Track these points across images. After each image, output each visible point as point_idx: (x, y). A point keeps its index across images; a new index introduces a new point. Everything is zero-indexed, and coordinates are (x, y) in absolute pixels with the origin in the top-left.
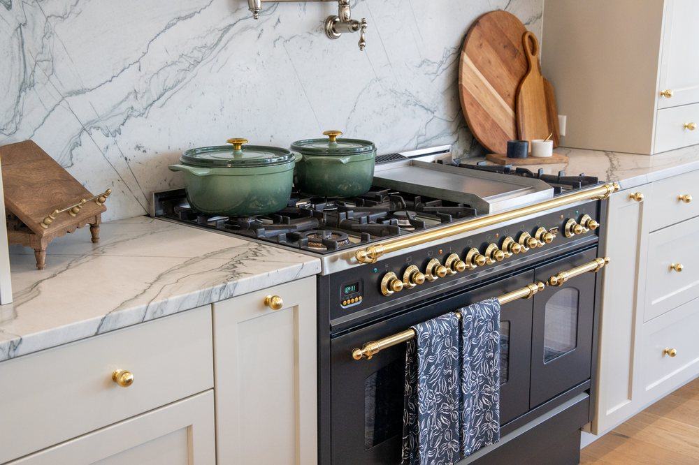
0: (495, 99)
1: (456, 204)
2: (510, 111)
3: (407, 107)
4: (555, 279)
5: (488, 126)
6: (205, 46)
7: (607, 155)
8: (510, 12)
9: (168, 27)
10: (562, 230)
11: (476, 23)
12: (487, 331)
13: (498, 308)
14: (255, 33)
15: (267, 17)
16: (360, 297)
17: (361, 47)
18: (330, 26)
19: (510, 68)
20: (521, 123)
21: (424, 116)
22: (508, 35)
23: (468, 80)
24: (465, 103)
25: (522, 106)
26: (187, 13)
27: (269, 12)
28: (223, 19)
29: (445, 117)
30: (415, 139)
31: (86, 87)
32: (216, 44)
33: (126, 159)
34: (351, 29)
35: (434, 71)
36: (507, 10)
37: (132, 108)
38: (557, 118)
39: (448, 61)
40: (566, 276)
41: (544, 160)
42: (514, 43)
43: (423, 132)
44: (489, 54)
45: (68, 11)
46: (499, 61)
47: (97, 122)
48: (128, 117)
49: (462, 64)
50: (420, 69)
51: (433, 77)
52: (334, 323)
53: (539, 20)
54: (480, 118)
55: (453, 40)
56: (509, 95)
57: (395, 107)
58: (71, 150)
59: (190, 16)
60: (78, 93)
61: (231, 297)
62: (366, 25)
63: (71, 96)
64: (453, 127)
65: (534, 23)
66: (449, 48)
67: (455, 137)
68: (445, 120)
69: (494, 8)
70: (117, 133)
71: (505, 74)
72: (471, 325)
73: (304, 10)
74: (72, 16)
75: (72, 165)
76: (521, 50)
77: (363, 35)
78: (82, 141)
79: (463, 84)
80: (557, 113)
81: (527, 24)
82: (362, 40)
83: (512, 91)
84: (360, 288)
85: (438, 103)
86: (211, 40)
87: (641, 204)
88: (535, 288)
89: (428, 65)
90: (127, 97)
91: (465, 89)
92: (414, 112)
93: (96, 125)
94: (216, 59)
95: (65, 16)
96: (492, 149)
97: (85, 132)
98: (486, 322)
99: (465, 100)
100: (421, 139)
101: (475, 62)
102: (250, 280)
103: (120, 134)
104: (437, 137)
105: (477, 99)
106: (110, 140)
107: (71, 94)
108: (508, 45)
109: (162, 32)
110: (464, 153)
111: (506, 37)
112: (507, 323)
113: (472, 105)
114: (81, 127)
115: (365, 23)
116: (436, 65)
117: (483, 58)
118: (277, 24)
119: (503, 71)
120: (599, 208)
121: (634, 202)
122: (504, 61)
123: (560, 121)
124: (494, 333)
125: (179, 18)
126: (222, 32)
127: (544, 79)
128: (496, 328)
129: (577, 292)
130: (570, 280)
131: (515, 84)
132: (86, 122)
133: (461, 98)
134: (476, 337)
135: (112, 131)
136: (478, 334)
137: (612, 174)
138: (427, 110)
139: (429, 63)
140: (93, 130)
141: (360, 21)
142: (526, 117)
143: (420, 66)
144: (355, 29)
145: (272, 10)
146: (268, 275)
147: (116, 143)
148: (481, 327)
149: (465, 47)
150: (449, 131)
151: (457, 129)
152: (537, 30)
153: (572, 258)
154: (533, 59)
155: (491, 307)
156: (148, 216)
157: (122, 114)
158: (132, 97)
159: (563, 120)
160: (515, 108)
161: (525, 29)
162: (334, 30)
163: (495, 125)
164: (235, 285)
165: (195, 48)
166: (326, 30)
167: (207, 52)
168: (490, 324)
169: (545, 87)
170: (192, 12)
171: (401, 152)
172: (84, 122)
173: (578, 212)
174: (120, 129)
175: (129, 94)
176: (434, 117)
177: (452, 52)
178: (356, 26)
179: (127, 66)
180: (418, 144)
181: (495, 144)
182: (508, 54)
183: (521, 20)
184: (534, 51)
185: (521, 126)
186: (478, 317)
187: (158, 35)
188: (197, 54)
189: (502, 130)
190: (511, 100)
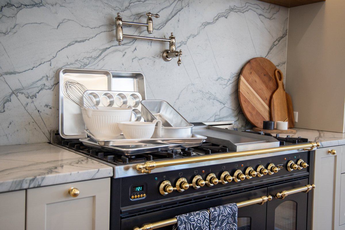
0: (259, 100)
1: (218, 146)
2: (267, 107)
3: (209, 100)
4: (279, 194)
5: (254, 113)
6: (91, 57)
7: (319, 132)
8: (268, 59)
9: (69, 45)
10: (286, 166)
11: (249, 62)
12: (228, 223)
13: (236, 209)
14: (121, 54)
15: (128, 46)
16: (145, 195)
17: (179, 64)
18: (165, 55)
19: (267, 85)
20: (273, 114)
21: (219, 106)
22: (266, 70)
23: (243, 89)
24: (241, 100)
25: (274, 105)
26: (81, 39)
27: (130, 44)
28: (103, 44)
29: (231, 107)
30: (214, 117)
31: (16, 71)
32: (98, 57)
33: (39, 111)
34: (175, 56)
35: (225, 83)
36: (266, 58)
37: (44, 85)
38: (293, 114)
39: (233, 80)
40: (286, 193)
41: (282, 131)
42: (270, 74)
43: (219, 114)
44: (255, 77)
45: (9, 30)
46: (261, 82)
47: (22, 90)
48: (41, 89)
49: (240, 81)
50: (217, 81)
51: (224, 86)
52: (124, 209)
53: (284, 65)
54: (250, 108)
55: (236, 69)
56: (266, 99)
57: (202, 99)
58: (4, 103)
59: (83, 41)
60: (11, 73)
61: (39, 187)
62: (182, 53)
63: (6, 75)
64: (236, 113)
65: (281, 66)
66: (233, 73)
67: (237, 118)
68: (231, 109)
69: (259, 56)
70: (34, 97)
71: (264, 88)
72: (217, 219)
73: (151, 45)
74: (10, 34)
75: (4, 111)
76: (273, 77)
77: (180, 58)
78: (11, 99)
79: (240, 91)
80: (293, 111)
81: (277, 66)
82: (179, 61)
83: (268, 97)
84: (145, 189)
85: (227, 100)
86: (95, 54)
87: (336, 156)
88: (266, 198)
89: (222, 80)
90: (42, 79)
91: (241, 93)
92: (213, 103)
93: (21, 91)
94: (97, 64)
95: (6, 33)
96: (256, 125)
97: (14, 95)
98: (228, 217)
99: (241, 99)
100: (217, 117)
101: (247, 81)
102: (55, 176)
103: (36, 98)
104: (227, 117)
105: (248, 99)
106: (29, 100)
107: (6, 74)
108: (266, 74)
109: (66, 47)
110: (242, 127)
111: (265, 70)
112: (249, 218)
113: (245, 101)
114: (11, 92)
115: (181, 52)
116: (226, 81)
117: (252, 79)
118: (134, 50)
119: (263, 87)
120: (309, 156)
121: (331, 155)
122: (264, 82)
123: (295, 114)
124: (233, 225)
125: (76, 42)
126: (102, 51)
127: (286, 93)
128: (235, 221)
129: (295, 204)
130: (289, 196)
131: (270, 94)
132: (15, 89)
133: (239, 98)
134: (220, 226)
135: (31, 95)
136: (222, 224)
137: (318, 139)
138: (221, 102)
139: (223, 79)
140: (19, 94)
141: (179, 51)
142: (275, 111)
143: (217, 80)
144: (177, 56)
145: (132, 43)
146: (71, 174)
147: (33, 102)
148: (224, 220)
149: (242, 73)
150: (233, 115)
151: (238, 114)
152: (283, 70)
153: (293, 183)
154: (280, 83)
155: (231, 208)
156: (50, 143)
157: (38, 87)
158: (45, 79)
159: (296, 114)
160: (270, 105)
161: (276, 68)
162: (167, 57)
163: (258, 113)
164: (43, 179)
165: (85, 58)
166: (163, 56)
167: (92, 60)
168: (230, 219)
169: (286, 97)
170: (85, 39)
171: (204, 122)
172: (14, 89)
173: (295, 157)
174: (36, 95)
175: (43, 77)
176: (225, 107)
177: (235, 75)
178: (177, 54)
179: (43, 63)
180: (215, 120)
181: (258, 123)
182: (266, 79)
183: (274, 64)
184: (280, 79)
185: (273, 115)
186: (222, 214)
187: (63, 49)
188: (85, 61)
189: (262, 116)
190: (267, 102)
